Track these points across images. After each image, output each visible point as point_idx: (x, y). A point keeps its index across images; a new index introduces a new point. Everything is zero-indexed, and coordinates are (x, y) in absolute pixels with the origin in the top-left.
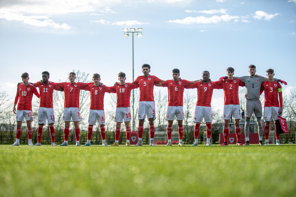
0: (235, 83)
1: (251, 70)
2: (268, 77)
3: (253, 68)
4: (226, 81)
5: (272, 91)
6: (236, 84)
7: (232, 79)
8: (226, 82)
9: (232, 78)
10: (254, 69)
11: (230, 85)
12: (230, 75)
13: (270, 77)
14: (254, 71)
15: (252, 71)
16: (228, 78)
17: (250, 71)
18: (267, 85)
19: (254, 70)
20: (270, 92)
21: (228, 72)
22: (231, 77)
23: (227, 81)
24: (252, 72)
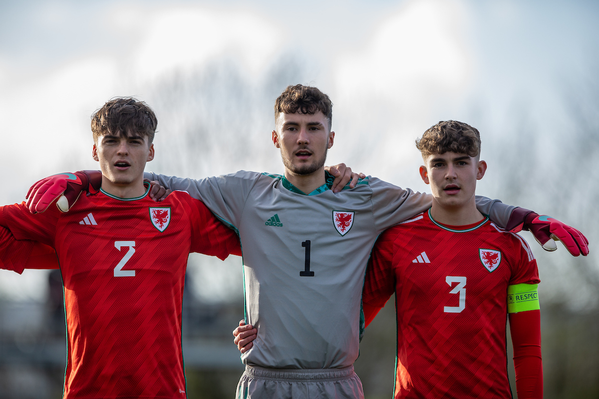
0: (162, 228)
1: (291, 127)
2: (430, 190)
3: (309, 112)
4: (85, 213)
5: (462, 306)
6: (168, 234)
7: (138, 193)
8: (90, 220)
9: (140, 185)
10: (318, 117)
11: (118, 245)
12: (121, 166)
13: (450, 188)
14: (317, 134)
15: (302, 136)
16: (105, 189)
17: (281, 136)
18: (423, 258)
19: (313, 127)
20: (448, 310)
21: (101, 138)
22: (129, 177)
23: (95, 211)
24: (303, 144)
